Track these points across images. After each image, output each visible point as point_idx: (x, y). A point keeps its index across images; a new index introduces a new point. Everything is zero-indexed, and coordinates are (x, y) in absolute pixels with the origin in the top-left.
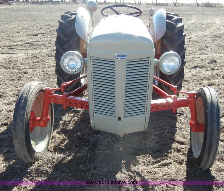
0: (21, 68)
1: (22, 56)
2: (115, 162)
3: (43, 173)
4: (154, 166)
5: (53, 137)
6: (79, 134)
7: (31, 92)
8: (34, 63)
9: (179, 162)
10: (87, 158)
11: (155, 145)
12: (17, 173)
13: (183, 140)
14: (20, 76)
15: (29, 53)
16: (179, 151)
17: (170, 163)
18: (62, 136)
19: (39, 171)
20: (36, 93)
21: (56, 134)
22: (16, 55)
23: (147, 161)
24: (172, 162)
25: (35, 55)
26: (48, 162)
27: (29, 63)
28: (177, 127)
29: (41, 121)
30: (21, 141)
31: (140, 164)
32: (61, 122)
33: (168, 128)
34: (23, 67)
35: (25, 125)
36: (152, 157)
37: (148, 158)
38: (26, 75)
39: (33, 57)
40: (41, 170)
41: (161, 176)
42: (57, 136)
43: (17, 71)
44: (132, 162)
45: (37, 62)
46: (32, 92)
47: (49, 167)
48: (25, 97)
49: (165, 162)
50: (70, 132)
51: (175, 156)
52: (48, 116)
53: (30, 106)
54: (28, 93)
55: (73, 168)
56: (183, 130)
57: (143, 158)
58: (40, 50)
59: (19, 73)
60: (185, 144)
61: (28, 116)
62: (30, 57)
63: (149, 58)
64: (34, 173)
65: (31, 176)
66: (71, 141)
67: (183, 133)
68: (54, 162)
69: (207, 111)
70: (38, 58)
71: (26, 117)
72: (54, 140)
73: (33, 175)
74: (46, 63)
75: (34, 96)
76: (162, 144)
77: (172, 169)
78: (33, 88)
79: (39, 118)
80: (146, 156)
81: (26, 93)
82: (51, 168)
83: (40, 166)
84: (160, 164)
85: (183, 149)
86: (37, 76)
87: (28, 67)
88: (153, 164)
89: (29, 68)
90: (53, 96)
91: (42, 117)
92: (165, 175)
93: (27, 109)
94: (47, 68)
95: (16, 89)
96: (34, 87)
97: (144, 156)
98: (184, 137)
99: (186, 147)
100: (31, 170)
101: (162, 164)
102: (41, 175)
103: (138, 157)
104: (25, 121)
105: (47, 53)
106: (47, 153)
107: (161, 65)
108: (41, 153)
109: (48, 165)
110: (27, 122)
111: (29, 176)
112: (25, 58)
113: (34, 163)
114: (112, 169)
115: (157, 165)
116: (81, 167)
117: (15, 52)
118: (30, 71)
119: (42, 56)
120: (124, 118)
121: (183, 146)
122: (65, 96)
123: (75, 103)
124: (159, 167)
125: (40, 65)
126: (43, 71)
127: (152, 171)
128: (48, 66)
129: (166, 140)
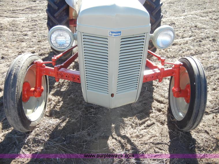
0: (22, 30)
1: (23, 19)
2: (106, 126)
3: (40, 142)
4: (141, 128)
5: (50, 100)
6: (72, 96)
7: (20, 67)
8: (33, 25)
9: (161, 123)
10: (81, 124)
11: (138, 105)
12: (15, 143)
13: (161, 99)
14: (21, 38)
15: (29, 16)
16: (159, 111)
17: (154, 123)
18: (57, 98)
19: (36, 140)
20: (27, 67)
21: (52, 96)
22: (18, 18)
23: (134, 123)
24: (155, 122)
25: (34, 19)
26: (45, 130)
27: (29, 26)
28: (154, 85)
29: (35, 92)
30: (15, 117)
31: (128, 126)
32: (56, 84)
33: (147, 87)
34: (24, 29)
35: (17, 102)
36: (138, 118)
37: (134, 120)
38: (26, 37)
39: (32, 20)
40: (38, 139)
41: (148, 138)
42: (53, 98)
43: (19, 33)
44: (121, 125)
45: (35, 25)
46: (22, 67)
47: (46, 136)
48: (15, 73)
49: (149, 122)
50: (64, 94)
51: (157, 116)
52: (41, 87)
53: (20, 82)
54: (18, 68)
55: (69, 136)
56: (159, 88)
57: (131, 120)
58: (38, 14)
59: (20, 35)
60: (164, 103)
61: (19, 93)
62: (29, 21)
63: (145, 33)
64: (31, 142)
65: (29, 146)
66: (66, 103)
67: (160, 91)
68: (51, 130)
69: (195, 84)
70: (37, 21)
71: (17, 94)
72: (50, 103)
73: (31, 145)
74: (43, 26)
75: (25, 71)
76: (144, 103)
77: (156, 130)
78: (22, 62)
79: (33, 89)
80: (133, 118)
81: (16, 69)
82: (47, 136)
83: (37, 135)
84: (145, 125)
85: (163, 108)
86: (35, 38)
87: (28, 29)
88: (139, 125)
89: (29, 31)
90: (44, 68)
91: (36, 88)
92: (151, 138)
93: (17, 86)
94: (44, 31)
95: (17, 50)
96: (24, 61)
97: (131, 119)
98: (162, 96)
99: (165, 107)
100: (29, 140)
101: (147, 125)
102: (38, 144)
103: (126, 119)
104: (17, 98)
105: (43, 17)
106: (44, 117)
107: (155, 40)
108: (38, 120)
109: (45, 134)
110: (19, 99)
111: (26, 146)
112: (25, 22)
113: (31, 132)
114: (104, 133)
115: (143, 127)
116: (75, 134)
117: (18, 16)
118: (30, 33)
119: (40, 20)
120: (117, 94)
121: (162, 105)
122: (56, 69)
123: (66, 76)
124: (145, 129)
125: (38, 28)
126: (41, 33)
127: (139, 135)
128: (45, 28)
129: (147, 99)
